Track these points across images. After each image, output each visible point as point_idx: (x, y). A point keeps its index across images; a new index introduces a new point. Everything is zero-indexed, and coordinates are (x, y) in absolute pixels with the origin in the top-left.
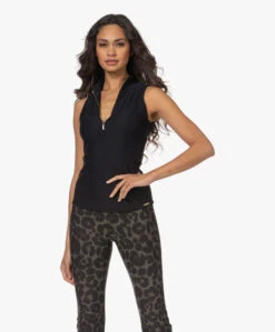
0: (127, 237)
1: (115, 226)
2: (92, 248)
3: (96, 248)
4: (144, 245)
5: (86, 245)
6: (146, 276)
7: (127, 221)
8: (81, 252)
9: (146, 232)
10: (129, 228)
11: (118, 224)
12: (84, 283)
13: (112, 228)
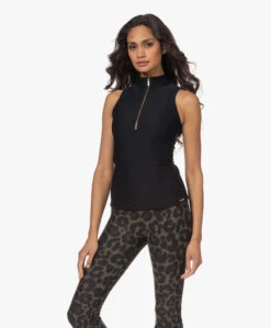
0: (156, 234)
4: (170, 243)
5: (112, 241)
6: (164, 273)
7: (160, 219)
9: (174, 231)
10: (160, 227)
11: (152, 221)
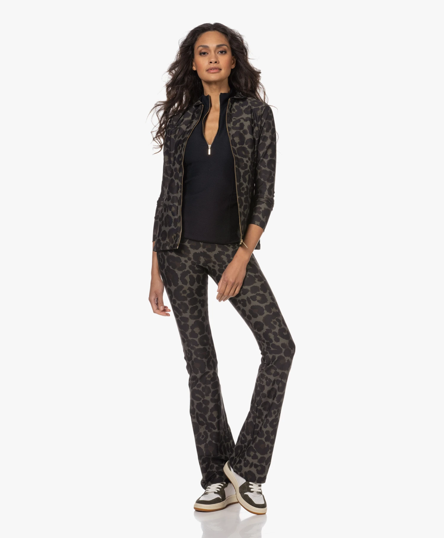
1: (212, 254)
2: (191, 277)
3: (195, 276)
8: (180, 283)
12: (187, 315)
13: (209, 257)
